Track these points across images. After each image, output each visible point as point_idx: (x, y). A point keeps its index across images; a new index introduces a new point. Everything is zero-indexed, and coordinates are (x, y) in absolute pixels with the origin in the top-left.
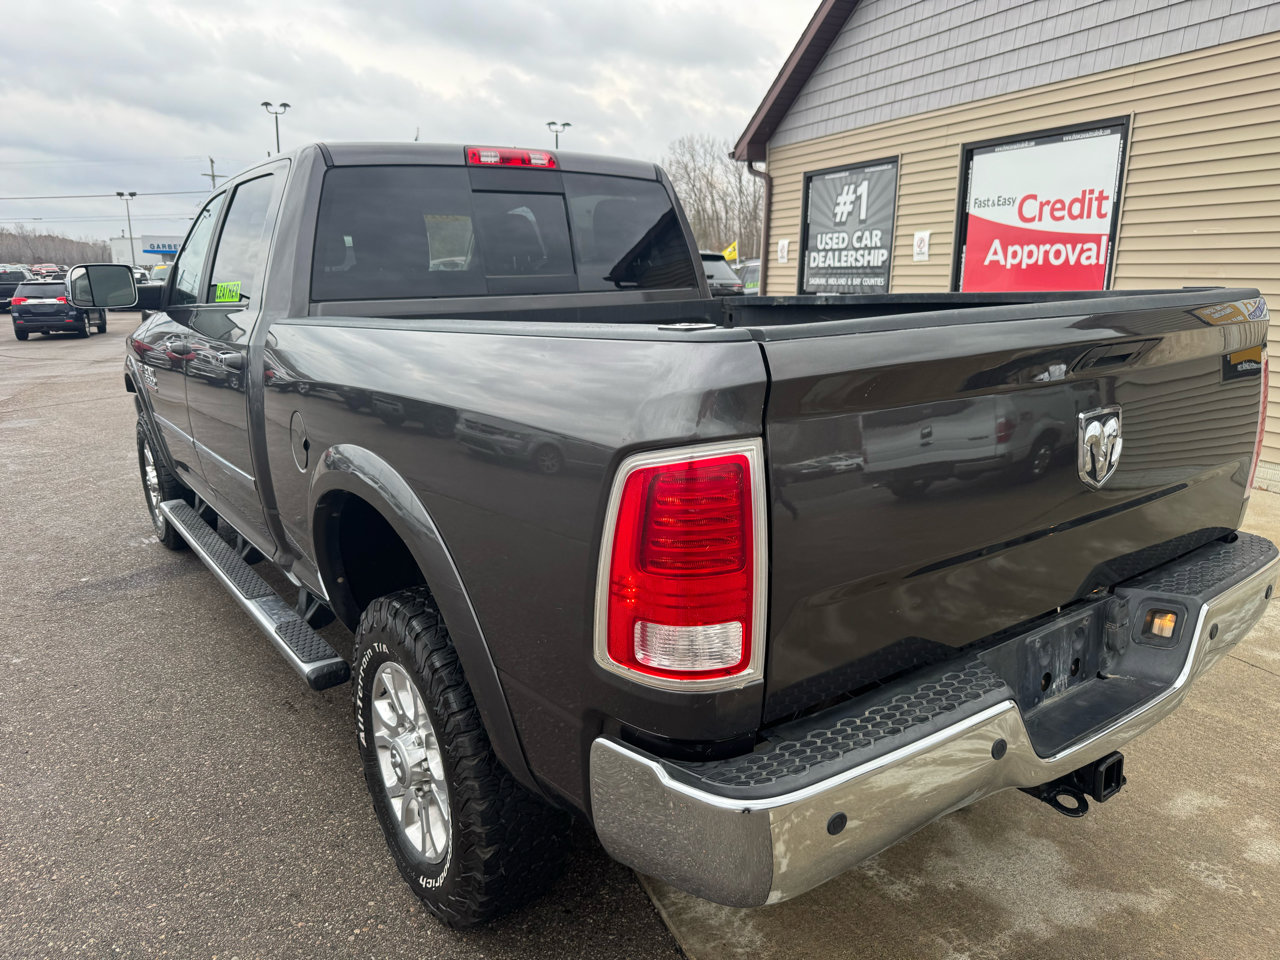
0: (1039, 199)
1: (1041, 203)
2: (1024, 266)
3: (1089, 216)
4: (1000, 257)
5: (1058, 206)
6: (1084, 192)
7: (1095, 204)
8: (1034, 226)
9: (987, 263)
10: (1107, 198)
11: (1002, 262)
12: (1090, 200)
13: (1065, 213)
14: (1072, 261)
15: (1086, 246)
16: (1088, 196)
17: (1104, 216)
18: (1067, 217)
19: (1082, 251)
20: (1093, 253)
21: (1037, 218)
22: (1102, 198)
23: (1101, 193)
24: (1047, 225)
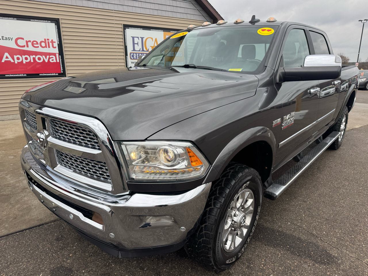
0: (25, 40)
1: (26, 41)
2: (24, 62)
3: (49, 47)
4: (10, 59)
5: (35, 43)
6: (45, 39)
7: (51, 44)
8: (25, 49)
9: (3, 61)
10: (55, 42)
11: (12, 61)
12: (48, 42)
13: (39, 45)
14: (46, 61)
15: (51, 56)
16: (47, 41)
17: (55, 47)
18: (40, 46)
19: (49, 58)
20: (54, 58)
21: (26, 46)
22: (52, 42)
23: (52, 40)
24: (31, 48)
